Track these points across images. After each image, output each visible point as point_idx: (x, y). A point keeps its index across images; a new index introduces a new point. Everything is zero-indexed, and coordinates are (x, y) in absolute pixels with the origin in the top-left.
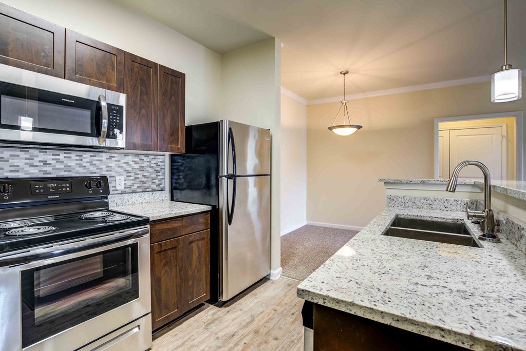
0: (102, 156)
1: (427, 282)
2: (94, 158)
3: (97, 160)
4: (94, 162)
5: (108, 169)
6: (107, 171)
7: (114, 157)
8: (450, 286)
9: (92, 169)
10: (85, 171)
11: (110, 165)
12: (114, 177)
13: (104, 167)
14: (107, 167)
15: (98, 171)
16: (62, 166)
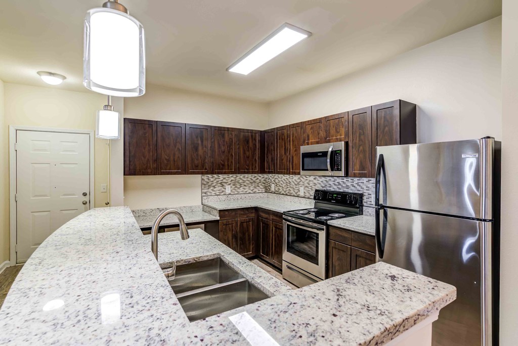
0: (363, 180)
1: (173, 239)
2: (359, 181)
3: (361, 183)
4: (359, 184)
5: (367, 189)
6: (367, 190)
7: (371, 180)
8: (165, 240)
9: (359, 188)
10: (355, 189)
11: (368, 186)
12: (370, 194)
13: (365, 187)
14: (367, 187)
15: (362, 189)
16: (345, 186)
